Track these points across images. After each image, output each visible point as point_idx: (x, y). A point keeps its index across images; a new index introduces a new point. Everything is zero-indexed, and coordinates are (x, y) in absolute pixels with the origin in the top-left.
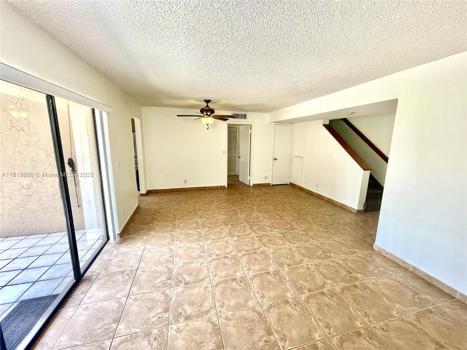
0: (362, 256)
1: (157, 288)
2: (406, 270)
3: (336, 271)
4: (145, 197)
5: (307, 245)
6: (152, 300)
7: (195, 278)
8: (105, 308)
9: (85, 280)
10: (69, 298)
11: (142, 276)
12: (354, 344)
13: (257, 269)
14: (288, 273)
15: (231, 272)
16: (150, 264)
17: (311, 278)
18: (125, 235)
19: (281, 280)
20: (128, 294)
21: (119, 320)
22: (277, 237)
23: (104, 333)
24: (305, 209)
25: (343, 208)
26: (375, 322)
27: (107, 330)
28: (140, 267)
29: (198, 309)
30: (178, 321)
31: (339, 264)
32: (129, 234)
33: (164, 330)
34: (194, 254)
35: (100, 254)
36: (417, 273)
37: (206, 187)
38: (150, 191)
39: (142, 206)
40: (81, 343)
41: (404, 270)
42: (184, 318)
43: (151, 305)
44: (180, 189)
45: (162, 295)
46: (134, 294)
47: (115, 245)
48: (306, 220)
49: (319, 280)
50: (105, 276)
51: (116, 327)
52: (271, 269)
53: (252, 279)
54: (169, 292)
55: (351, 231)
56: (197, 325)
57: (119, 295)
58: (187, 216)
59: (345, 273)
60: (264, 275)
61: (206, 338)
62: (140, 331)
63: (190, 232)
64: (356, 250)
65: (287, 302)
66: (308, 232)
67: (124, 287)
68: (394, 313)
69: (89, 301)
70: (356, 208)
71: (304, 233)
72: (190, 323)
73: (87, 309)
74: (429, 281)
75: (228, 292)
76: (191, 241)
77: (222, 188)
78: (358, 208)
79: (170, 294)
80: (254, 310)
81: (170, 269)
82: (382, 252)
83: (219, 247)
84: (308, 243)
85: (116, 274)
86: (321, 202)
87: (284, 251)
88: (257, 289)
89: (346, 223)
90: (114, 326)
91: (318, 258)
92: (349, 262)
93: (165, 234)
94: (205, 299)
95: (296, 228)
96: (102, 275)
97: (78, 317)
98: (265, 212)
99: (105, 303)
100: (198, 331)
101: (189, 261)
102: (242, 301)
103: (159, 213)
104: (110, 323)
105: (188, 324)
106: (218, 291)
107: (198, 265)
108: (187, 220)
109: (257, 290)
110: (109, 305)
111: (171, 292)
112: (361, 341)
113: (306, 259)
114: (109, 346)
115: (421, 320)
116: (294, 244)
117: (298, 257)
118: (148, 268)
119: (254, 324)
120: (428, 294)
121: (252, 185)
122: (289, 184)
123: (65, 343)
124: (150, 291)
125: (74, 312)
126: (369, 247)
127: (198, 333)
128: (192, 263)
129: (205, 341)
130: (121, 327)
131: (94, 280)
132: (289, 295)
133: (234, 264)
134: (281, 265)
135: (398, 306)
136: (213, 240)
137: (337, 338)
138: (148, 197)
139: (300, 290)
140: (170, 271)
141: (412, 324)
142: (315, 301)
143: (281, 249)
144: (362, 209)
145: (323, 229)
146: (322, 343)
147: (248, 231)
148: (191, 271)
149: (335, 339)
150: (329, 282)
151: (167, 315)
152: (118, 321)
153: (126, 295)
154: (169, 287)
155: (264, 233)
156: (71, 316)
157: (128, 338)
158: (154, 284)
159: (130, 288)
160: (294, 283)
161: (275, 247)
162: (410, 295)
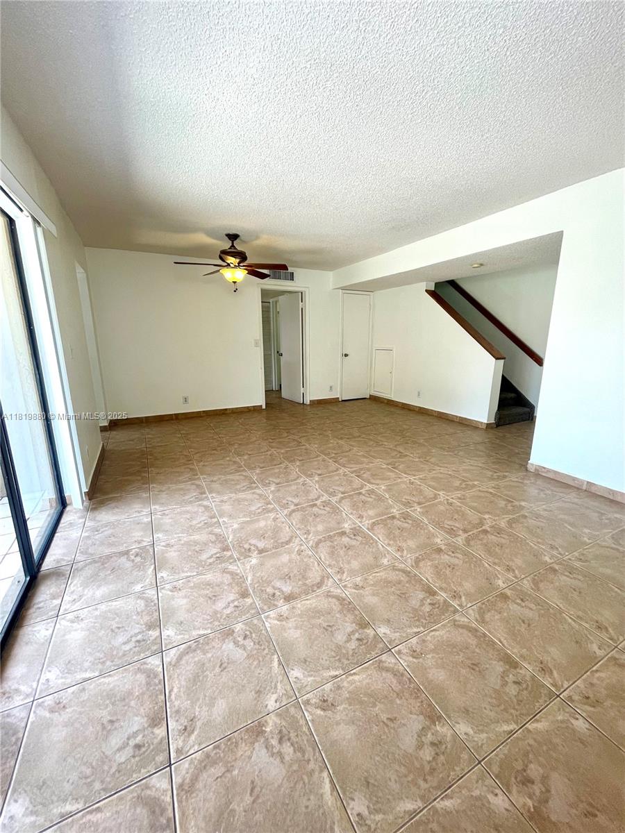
0: (516, 480)
1: (208, 566)
2: (578, 488)
3: (491, 502)
4: (109, 433)
5: (433, 474)
6: (209, 585)
7: (272, 541)
8: (117, 611)
9: (48, 576)
10: (28, 609)
11: (169, 553)
12: (552, 583)
13: (373, 515)
14: (423, 514)
15: (333, 524)
16: (176, 534)
17: (459, 515)
18: (98, 495)
19: (417, 524)
20: (155, 584)
21: (159, 623)
22: (384, 469)
23: (137, 648)
24: (409, 429)
25: (464, 423)
26: (567, 554)
27: (142, 643)
28: (156, 541)
29: (300, 583)
30: (276, 606)
31: (491, 493)
32: (106, 493)
33: (255, 622)
34: (253, 508)
35: (59, 530)
36: (593, 489)
37: (226, 409)
38: (114, 423)
39: (109, 447)
40: (97, 674)
41: (576, 490)
42: (282, 600)
43: (211, 592)
44: (176, 415)
45: (225, 575)
46: (168, 582)
47: (86, 513)
48: (417, 443)
49: (473, 516)
50: (90, 563)
51: (158, 634)
52: (395, 511)
53: (371, 528)
54: (236, 568)
55: (488, 452)
56: (311, 604)
57: (138, 588)
58: (211, 454)
59: (504, 503)
60: (388, 521)
61: (335, 618)
62: (209, 631)
63: (229, 477)
64: (506, 474)
65: (439, 551)
66: (428, 458)
67: (140, 574)
68: (586, 539)
69: (75, 606)
70: (486, 422)
71: (422, 460)
72: (297, 604)
73: (78, 619)
74: (611, 497)
75: (342, 553)
76: (240, 491)
77: (256, 410)
78: (488, 421)
79: (239, 571)
80: (394, 568)
81: (220, 535)
82: (542, 472)
83: (295, 493)
84: (434, 472)
85: (111, 557)
86: (428, 419)
87: (404, 486)
88: (385, 540)
89: (476, 442)
90: (154, 634)
91: (457, 489)
92: (502, 489)
93: (182, 486)
94: (307, 568)
95: (407, 455)
96: (82, 563)
97: (64, 635)
98: (348, 438)
99: (114, 603)
100: (318, 612)
101: (249, 519)
102: (369, 559)
103: (151, 455)
104: (143, 632)
105: (295, 606)
106: (323, 553)
107: (269, 522)
108: (214, 461)
109: (386, 542)
110: (123, 605)
111: (238, 567)
112: (560, 578)
113: (441, 493)
114: (160, 665)
115: (621, 542)
116: (415, 476)
117: (429, 492)
118: (176, 540)
119: (404, 586)
120: (616, 512)
121: (308, 403)
122: (368, 397)
123: (60, 681)
124: (197, 572)
125: (51, 629)
126: (521, 467)
127: (318, 615)
128: (258, 520)
129: (337, 622)
130: (169, 632)
131: (69, 572)
132: (438, 541)
133: (332, 513)
134: (408, 504)
135: (587, 531)
136: (277, 484)
137: (528, 581)
138: (114, 433)
139: (452, 532)
140: (220, 539)
141: (612, 548)
142: (479, 542)
143: (397, 484)
144: (493, 421)
145: (447, 452)
146: (509, 589)
147: (333, 466)
148: (261, 532)
149: (525, 582)
150: (487, 516)
151: (249, 601)
152: (156, 624)
153: (151, 584)
154: (231, 561)
155: (361, 466)
156: (49, 637)
157: (193, 646)
158: (201, 561)
159: (154, 573)
160: (439, 525)
161: (387, 482)
162: (595, 516)
